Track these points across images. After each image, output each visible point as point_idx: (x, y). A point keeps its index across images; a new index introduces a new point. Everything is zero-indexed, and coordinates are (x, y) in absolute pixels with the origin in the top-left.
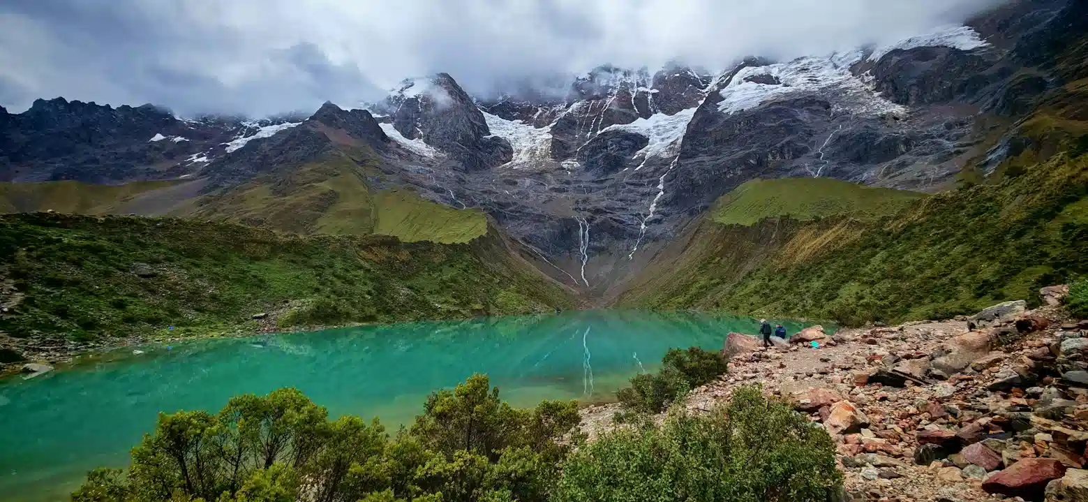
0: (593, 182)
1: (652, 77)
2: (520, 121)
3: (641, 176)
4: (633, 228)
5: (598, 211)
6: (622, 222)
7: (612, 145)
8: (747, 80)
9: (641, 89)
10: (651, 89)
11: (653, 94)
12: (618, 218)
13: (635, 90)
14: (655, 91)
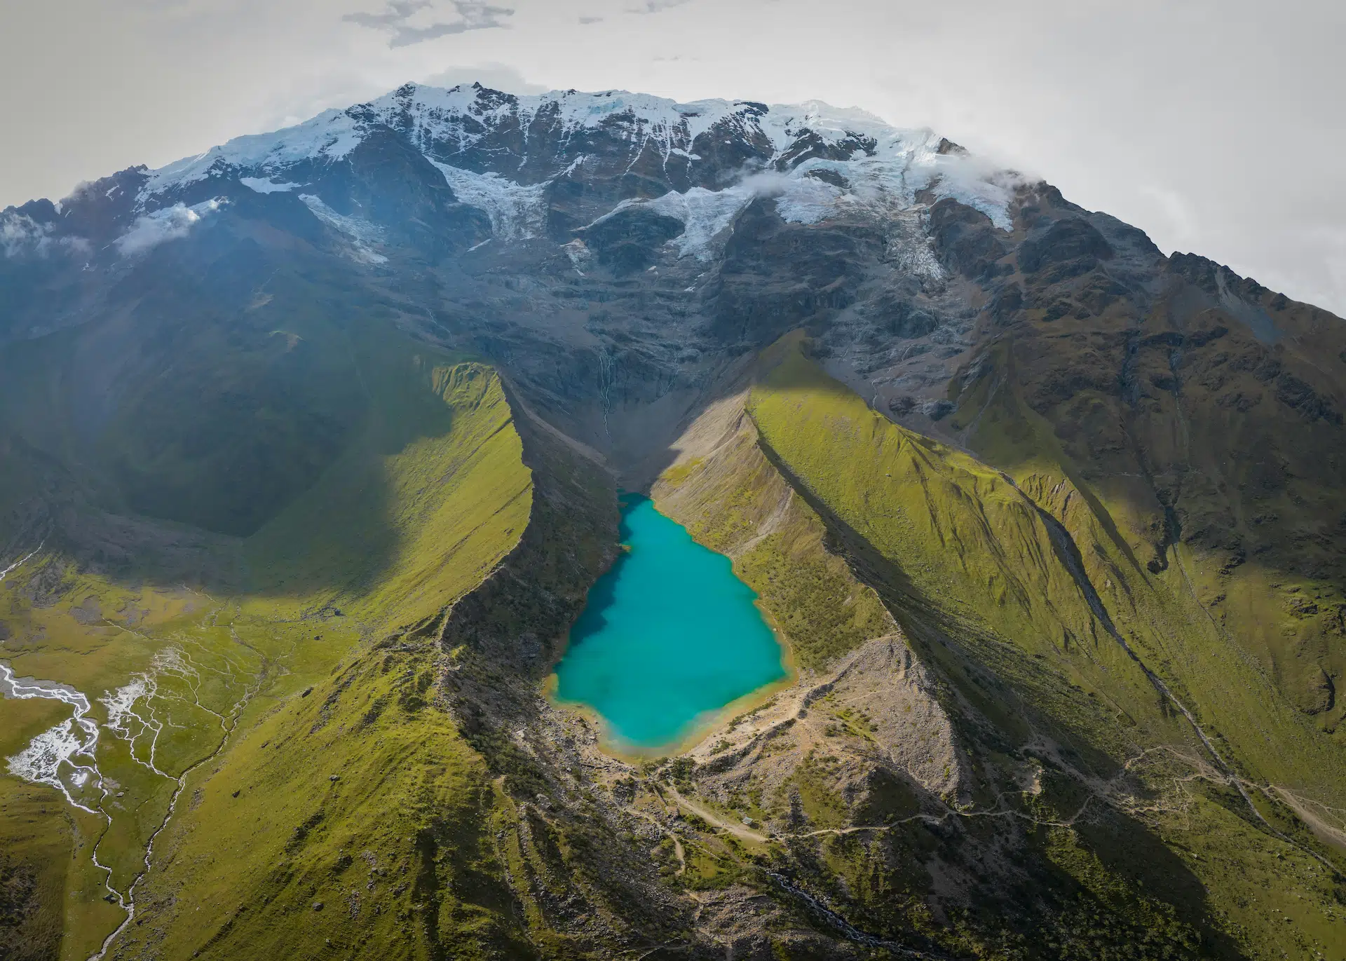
0: (610, 283)
1: (692, 138)
2: (495, 174)
3: (674, 283)
4: (664, 365)
5: (621, 338)
6: (651, 357)
7: (635, 230)
8: (814, 173)
9: (678, 151)
10: (690, 153)
11: (694, 162)
12: (645, 350)
13: (669, 151)
14: (696, 157)
